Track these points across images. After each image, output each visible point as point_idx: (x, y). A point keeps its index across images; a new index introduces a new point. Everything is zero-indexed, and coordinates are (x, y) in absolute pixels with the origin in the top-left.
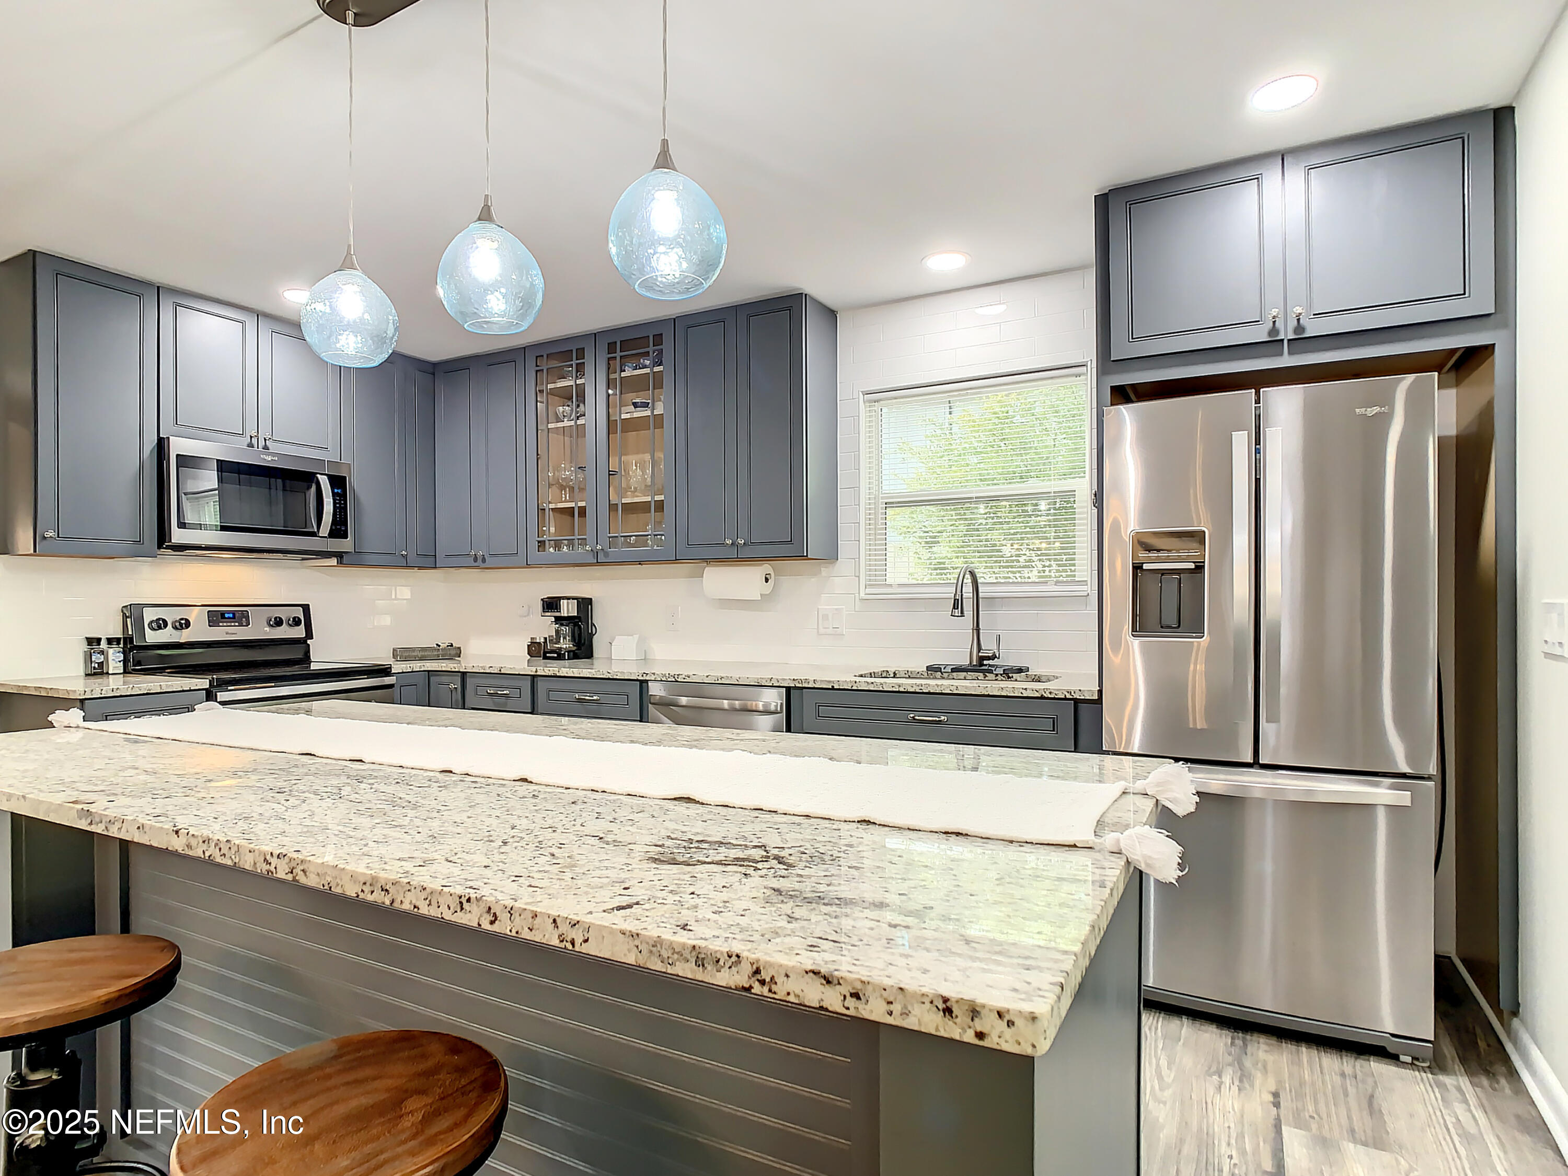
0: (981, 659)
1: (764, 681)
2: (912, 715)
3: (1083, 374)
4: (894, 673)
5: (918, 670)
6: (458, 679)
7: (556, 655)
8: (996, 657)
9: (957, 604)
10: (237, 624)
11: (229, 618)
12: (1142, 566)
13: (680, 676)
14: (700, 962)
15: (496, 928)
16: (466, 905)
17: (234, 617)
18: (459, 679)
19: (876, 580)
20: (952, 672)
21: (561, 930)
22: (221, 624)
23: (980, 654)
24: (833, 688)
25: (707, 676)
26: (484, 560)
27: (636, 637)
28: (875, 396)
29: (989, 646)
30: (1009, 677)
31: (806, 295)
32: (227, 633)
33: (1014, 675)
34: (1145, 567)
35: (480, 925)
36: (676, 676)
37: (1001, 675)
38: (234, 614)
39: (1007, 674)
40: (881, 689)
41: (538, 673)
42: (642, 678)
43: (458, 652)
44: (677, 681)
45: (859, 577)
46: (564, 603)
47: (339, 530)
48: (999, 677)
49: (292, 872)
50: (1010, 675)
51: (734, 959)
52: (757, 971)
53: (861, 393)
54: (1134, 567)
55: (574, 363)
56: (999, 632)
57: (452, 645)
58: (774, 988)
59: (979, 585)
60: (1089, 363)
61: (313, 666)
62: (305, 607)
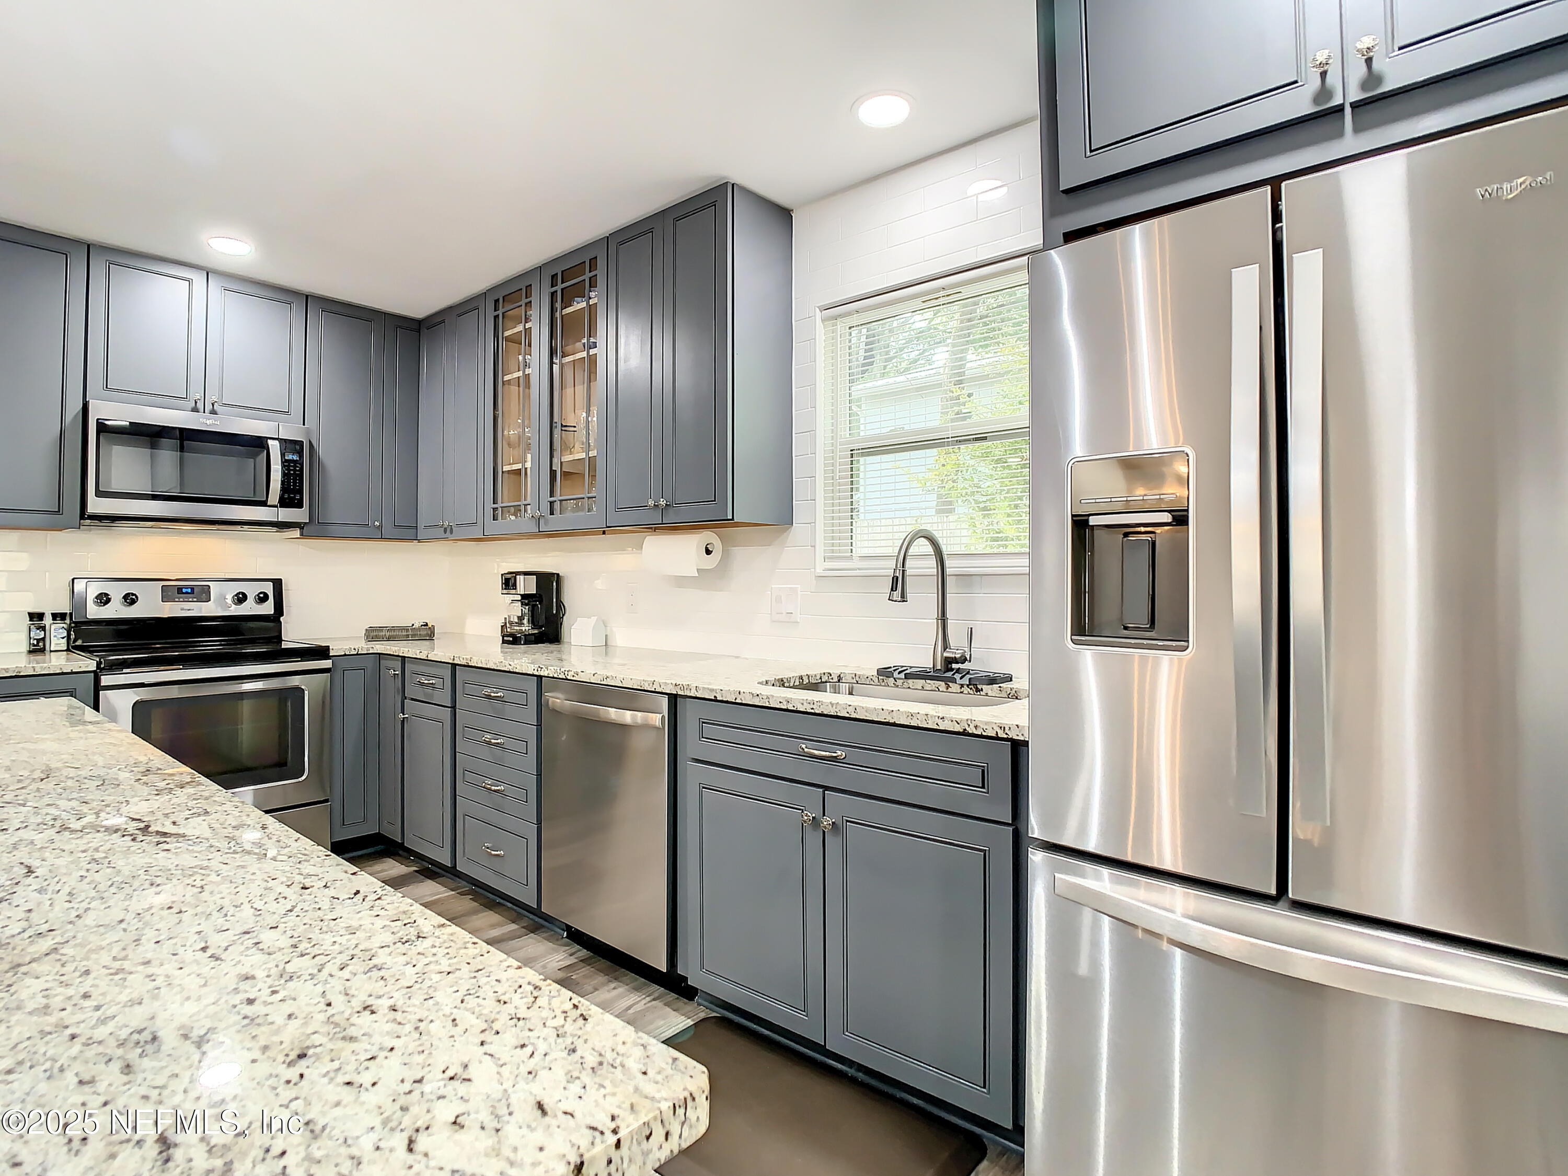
0: (949, 661)
1: (646, 684)
6: (398, 664)
7: (511, 639)
8: (966, 659)
9: (898, 584)
10: (195, 600)
11: (187, 593)
12: (1087, 521)
13: (570, 673)
17: (192, 592)
18: (400, 664)
19: (840, 551)
20: (908, 678)
22: (177, 600)
23: (946, 654)
24: (716, 699)
25: (593, 675)
26: (452, 531)
27: (594, 619)
28: (833, 311)
29: (957, 644)
30: (978, 690)
31: (733, 185)
32: (182, 609)
34: (1093, 521)
36: (566, 673)
37: (968, 686)
38: (192, 589)
40: (767, 705)
42: (537, 673)
43: (430, 633)
44: (567, 679)
45: (814, 546)
46: (520, 579)
47: (290, 498)
50: (979, 687)
53: (817, 310)
54: (1074, 522)
55: (523, 302)
56: (971, 623)
57: (427, 625)
59: (945, 557)
61: (284, 645)
62: (277, 581)
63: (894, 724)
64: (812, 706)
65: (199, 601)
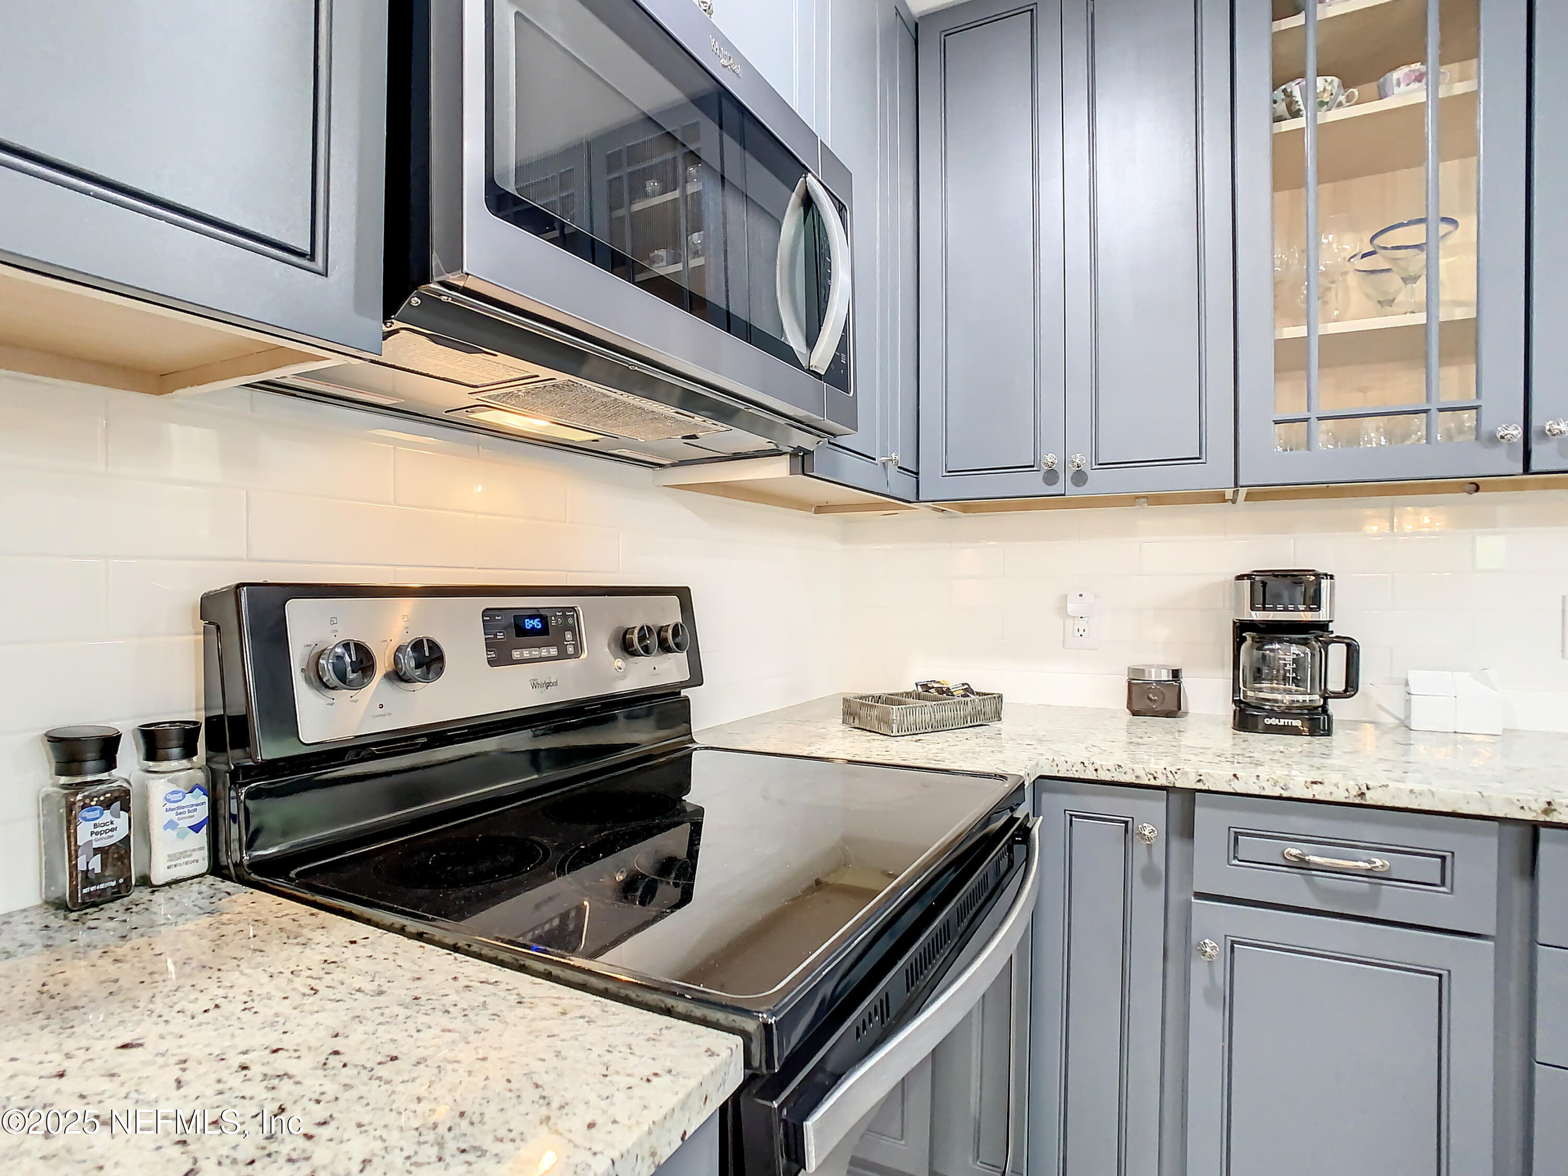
43: (997, 706)
62: (683, 595)
65: (563, 655)
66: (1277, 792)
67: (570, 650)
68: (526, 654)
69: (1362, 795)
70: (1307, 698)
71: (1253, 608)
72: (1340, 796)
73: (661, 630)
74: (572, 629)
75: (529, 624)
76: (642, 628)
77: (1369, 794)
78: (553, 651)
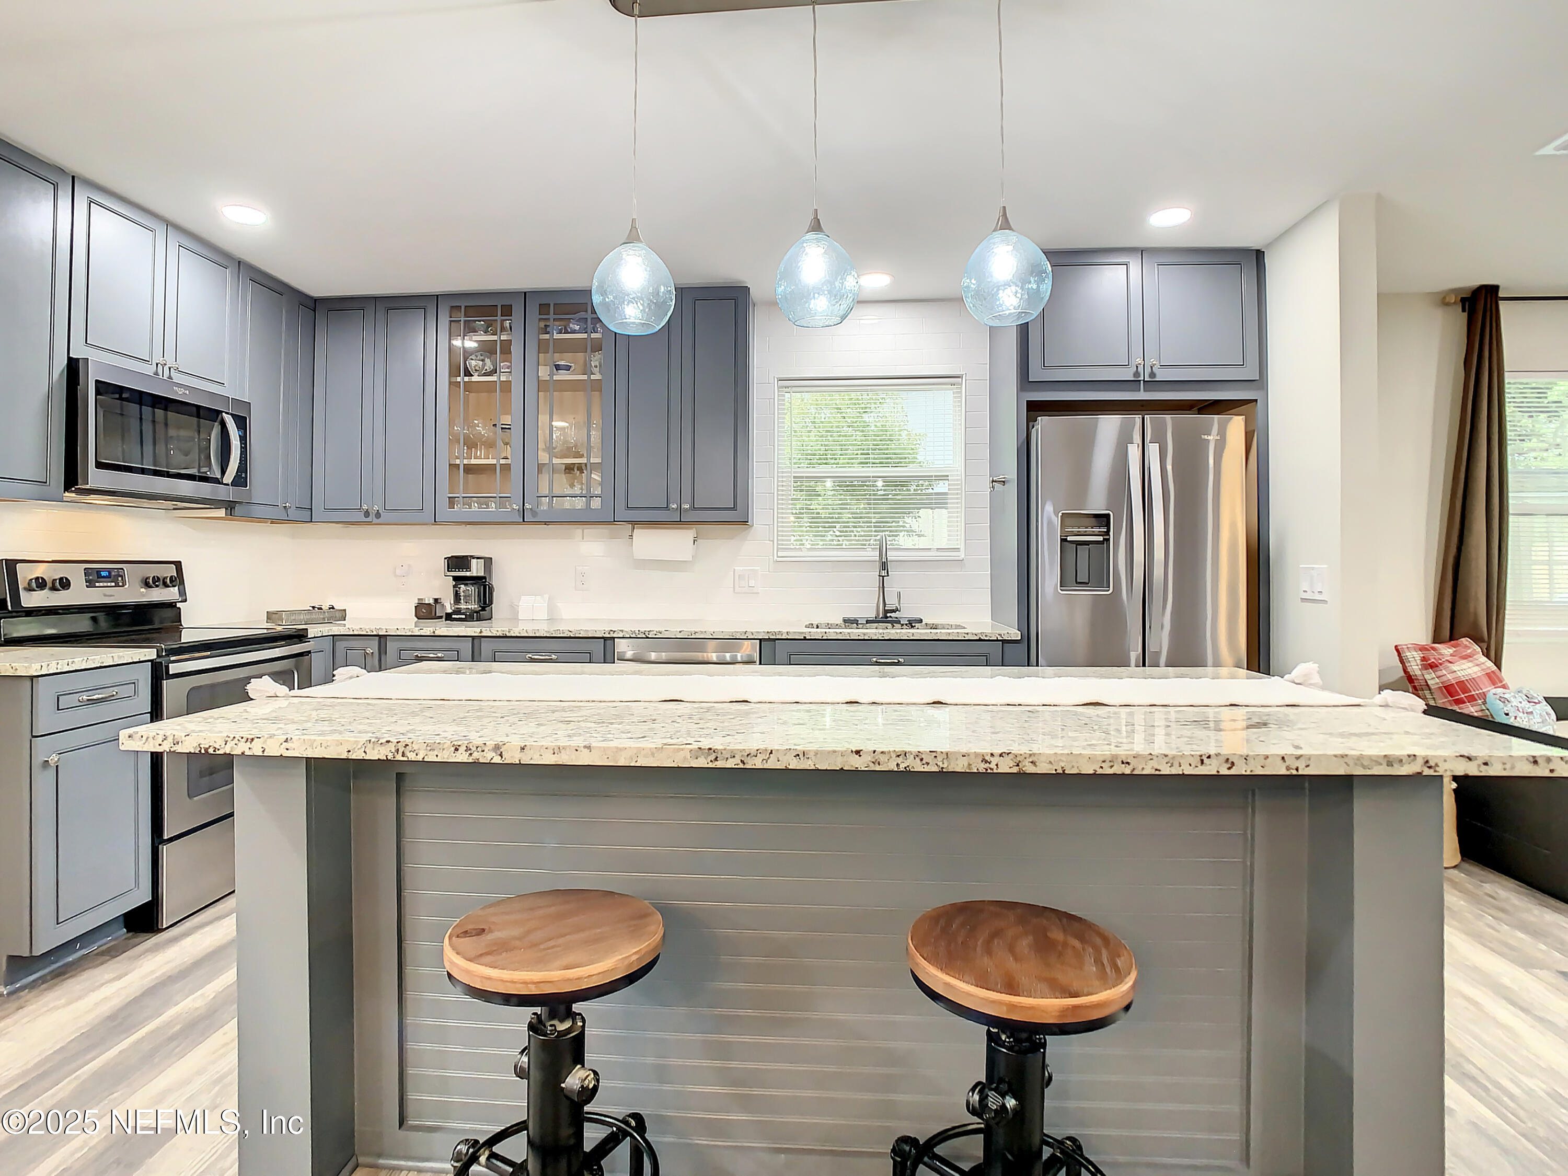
0: (886, 612)
1: (739, 634)
2: (874, 659)
3: (958, 384)
4: (817, 625)
5: (837, 623)
6: (373, 643)
7: (464, 616)
8: (898, 610)
11: (104, 577)
12: (1067, 538)
13: (651, 633)
14: (1390, 764)
15: (1233, 772)
16: (1206, 760)
17: (110, 576)
18: (377, 643)
20: (867, 623)
21: (1288, 763)
22: (98, 584)
23: (886, 608)
24: (805, 639)
25: (680, 632)
26: (378, 515)
28: (789, 383)
29: (892, 602)
30: (912, 627)
31: (749, 288)
32: (105, 595)
33: (916, 624)
34: (1069, 539)
35: (1218, 772)
36: (646, 633)
37: (906, 624)
38: (110, 573)
39: (911, 624)
41: (483, 634)
42: (609, 636)
43: (343, 615)
44: (647, 638)
45: (773, 541)
46: (474, 562)
47: (240, 479)
48: (905, 627)
49: (1018, 765)
50: (913, 625)
51: (1412, 757)
52: (1427, 762)
53: (775, 380)
55: (499, 318)
56: (899, 590)
57: (333, 608)
58: (1437, 769)
60: (964, 376)
62: (178, 565)
63: (938, 640)
64: (882, 635)
65: (117, 585)
66: (410, 634)
67: (121, 584)
68: (101, 584)
69: (434, 632)
70: (473, 606)
71: (448, 571)
72: (428, 634)
73: (166, 578)
74: (121, 576)
75: (103, 574)
76: (154, 577)
77: (436, 632)
78: (113, 584)
